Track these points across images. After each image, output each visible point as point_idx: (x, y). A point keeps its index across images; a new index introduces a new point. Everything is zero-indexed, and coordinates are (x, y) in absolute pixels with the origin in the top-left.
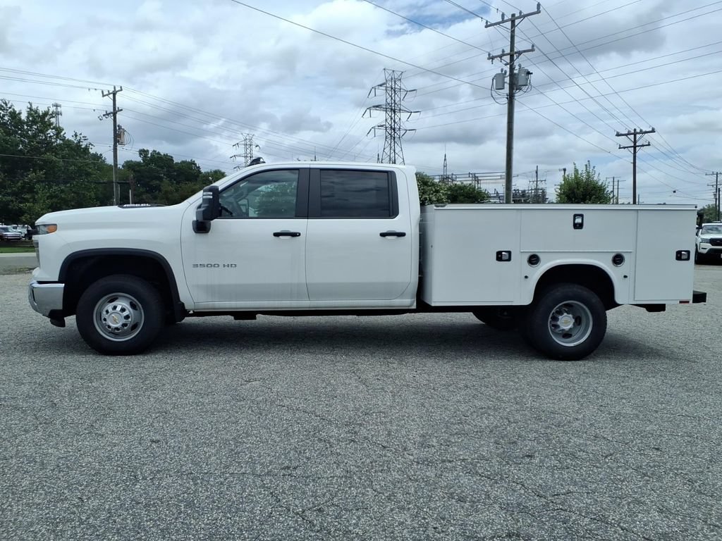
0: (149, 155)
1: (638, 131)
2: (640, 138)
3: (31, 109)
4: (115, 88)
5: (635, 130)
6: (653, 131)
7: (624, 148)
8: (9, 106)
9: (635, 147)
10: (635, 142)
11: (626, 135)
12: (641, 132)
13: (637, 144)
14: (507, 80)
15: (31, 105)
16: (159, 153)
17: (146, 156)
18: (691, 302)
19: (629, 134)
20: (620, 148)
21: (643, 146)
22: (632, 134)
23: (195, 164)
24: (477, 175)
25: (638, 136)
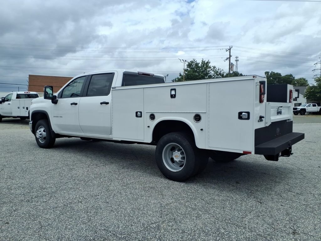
0: (270, 74)
3: (202, 61)
4: (230, 47)
8: (195, 61)
15: (203, 60)
16: (274, 73)
17: (268, 75)
18: (253, 153)
23: (292, 76)
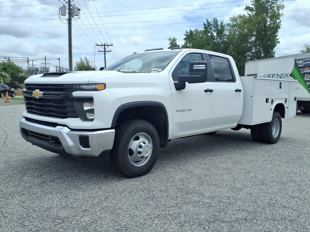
1: (106, 44)
2: (107, 47)
5: (104, 44)
6: (112, 45)
7: (100, 51)
9: (105, 52)
10: (105, 49)
11: (101, 46)
12: (107, 45)
13: (106, 50)
14: (67, 11)
19: (102, 45)
20: (98, 51)
21: (108, 51)
22: (103, 45)
24: (10, 58)
25: (106, 47)
